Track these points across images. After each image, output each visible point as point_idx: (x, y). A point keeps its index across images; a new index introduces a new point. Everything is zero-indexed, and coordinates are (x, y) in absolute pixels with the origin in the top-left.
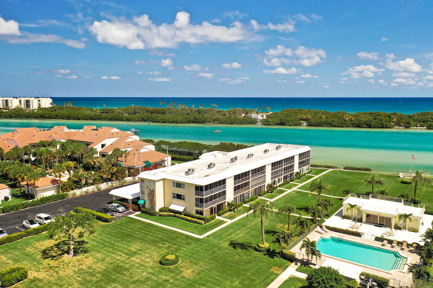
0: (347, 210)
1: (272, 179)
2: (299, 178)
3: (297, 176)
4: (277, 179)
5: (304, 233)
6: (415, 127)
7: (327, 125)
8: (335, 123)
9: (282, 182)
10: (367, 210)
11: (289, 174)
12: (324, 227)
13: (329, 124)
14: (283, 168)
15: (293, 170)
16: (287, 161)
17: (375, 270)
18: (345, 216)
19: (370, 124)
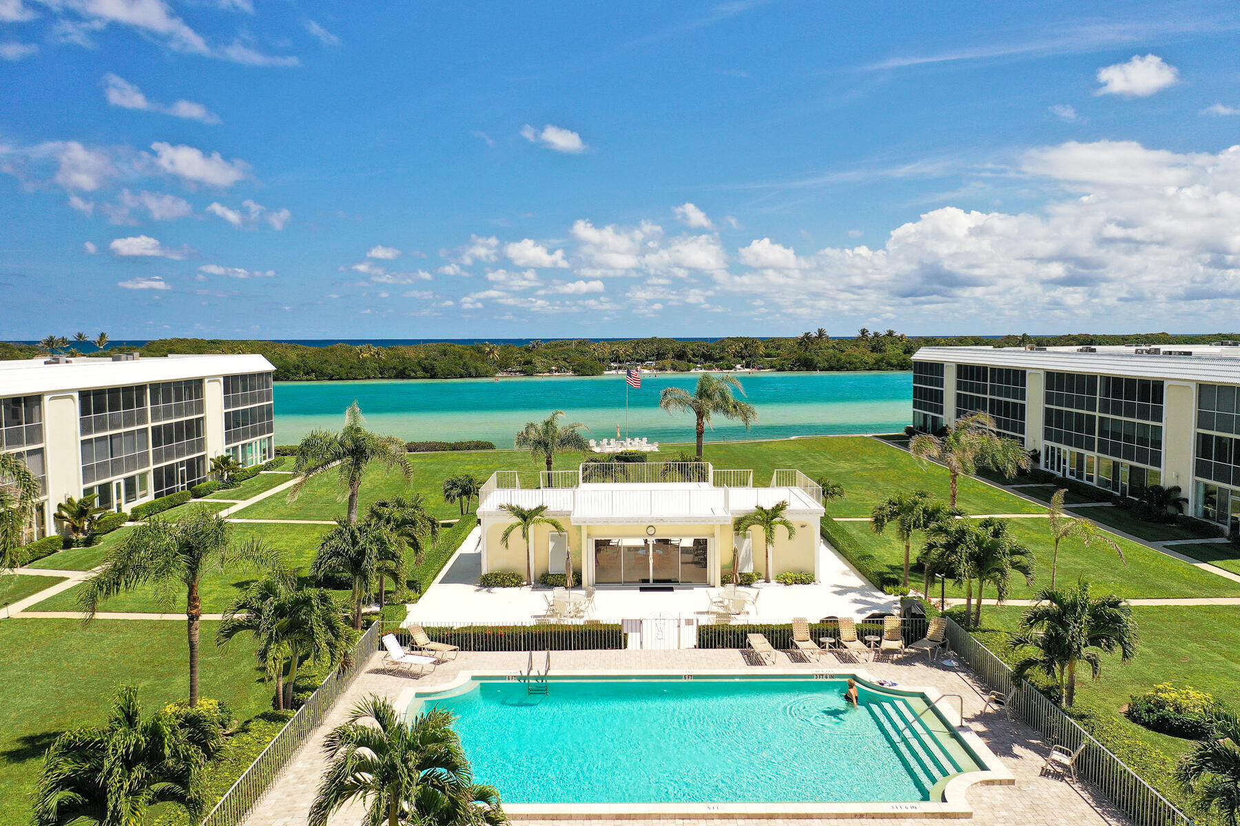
0: (506, 535)
1: (87, 473)
2: (232, 482)
3: (222, 475)
4: (118, 479)
5: (313, 689)
6: (546, 374)
7: (307, 374)
8: (330, 368)
9: (150, 498)
10: (597, 520)
11: (182, 464)
12: (421, 638)
13: (313, 371)
14: (149, 425)
15: (201, 445)
16: (167, 399)
17: (861, 816)
18: (496, 575)
19: (433, 369)
